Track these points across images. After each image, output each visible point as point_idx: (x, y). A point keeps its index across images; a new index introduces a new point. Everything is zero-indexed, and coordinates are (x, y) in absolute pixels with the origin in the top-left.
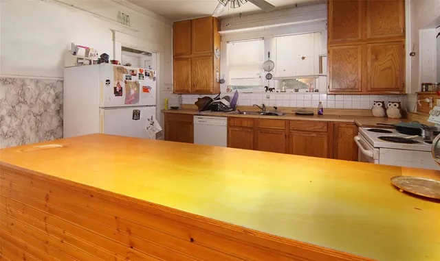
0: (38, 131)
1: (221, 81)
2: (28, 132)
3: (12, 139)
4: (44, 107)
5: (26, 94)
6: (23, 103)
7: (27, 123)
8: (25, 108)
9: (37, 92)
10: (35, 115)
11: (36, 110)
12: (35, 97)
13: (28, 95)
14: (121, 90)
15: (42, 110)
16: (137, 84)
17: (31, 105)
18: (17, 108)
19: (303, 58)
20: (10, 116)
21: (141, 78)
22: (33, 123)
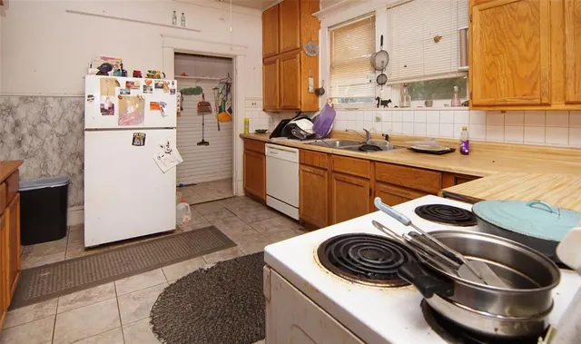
0: (61, 152)
1: (319, 92)
2: (50, 153)
3: (33, 159)
4: (69, 127)
5: (49, 114)
6: (45, 122)
7: (49, 144)
8: (47, 127)
9: (61, 111)
10: (59, 136)
11: (59, 130)
12: (58, 116)
13: (51, 114)
14: (112, 108)
15: (66, 130)
16: (140, 99)
17: (54, 125)
18: (39, 128)
19: (437, 40)
20: (31, 135)
21: (148, 91)
22: (55, 144)
